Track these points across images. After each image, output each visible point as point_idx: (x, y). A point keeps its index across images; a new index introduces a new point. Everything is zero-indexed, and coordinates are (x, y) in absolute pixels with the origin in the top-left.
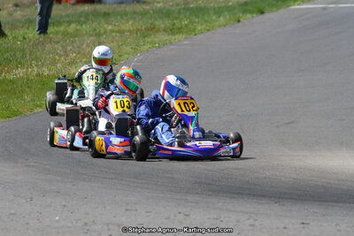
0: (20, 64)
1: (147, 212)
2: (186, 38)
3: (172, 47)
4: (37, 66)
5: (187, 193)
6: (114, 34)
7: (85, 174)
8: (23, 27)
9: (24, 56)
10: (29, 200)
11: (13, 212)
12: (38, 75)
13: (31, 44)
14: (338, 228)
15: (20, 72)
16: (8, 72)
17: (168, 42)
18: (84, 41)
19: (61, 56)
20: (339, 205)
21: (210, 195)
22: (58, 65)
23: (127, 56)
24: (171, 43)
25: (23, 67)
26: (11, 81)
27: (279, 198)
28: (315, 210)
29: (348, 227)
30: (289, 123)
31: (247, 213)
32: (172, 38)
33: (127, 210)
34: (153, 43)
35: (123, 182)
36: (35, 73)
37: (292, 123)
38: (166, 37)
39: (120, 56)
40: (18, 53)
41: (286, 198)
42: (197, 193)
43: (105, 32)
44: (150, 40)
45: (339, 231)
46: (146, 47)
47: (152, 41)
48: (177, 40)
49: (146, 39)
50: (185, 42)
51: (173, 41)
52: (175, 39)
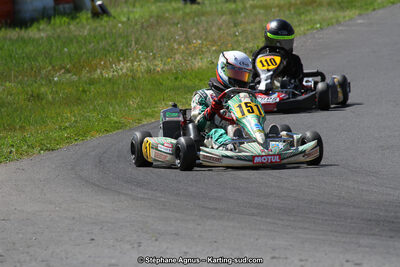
0: (122, 56)
1: (301, 260)
2: (360, 15)
3: (340, 28)
4: (146, 58)
6: (256, 11)
7: (216, 209)
8: (126, 3)
9: (128, 44)
10: (136, 245)
11: (113, 261)
12: (149, 71)
13: (137, 27)
15: (124, 67)
16: (105, 67)
17: (334, 21)
18: (213, 21)
19: (180, 44)
21: (391, 237)
22: (177, 56)
24: (338, 23)
25: (126, 59)
26: (110, 80)
32: (340, 14)
33: (273, 258)
34: (312, 22)
35: (268, 220)
36: (143, 69)
38: (331, 15)
40: (119, 41)
42: (374, 235)
43: (244, 9)
44: (308, 18)
46: (302, 29)
47: (311, 20)
48: (347, 18)
49: (303, 17)
50: (359, 21)
51: (341, 19)
52: (344, 17)
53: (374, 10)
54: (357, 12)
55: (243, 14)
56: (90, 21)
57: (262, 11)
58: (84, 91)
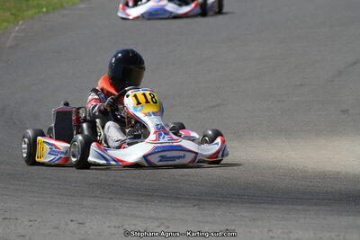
5: (82, 196)
14: (271, 234)
20: (274, 206)
27: (199, 200)
28: (243, 214)
29: (284, 233)
30: (215, 106)
31: (157, 219)
37: (218, 105)
41: (207, 200)
45: (272, 238)
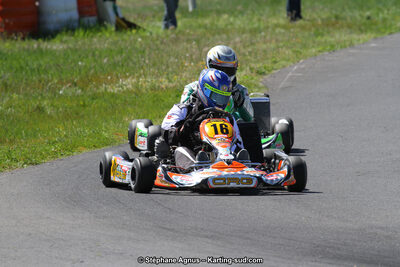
2: (375, 38)
3: (351, 51)
6: (278, 30)
8: (154, 16)
12: (153, 88)
15: (129, 83)
17: (347, 43)
19: (191, 61)
22: (185, 74)
23: (284, 62)
24: (352, 45)
25: (132, 75)
26: (114, 95)
32: (355, 36)
36: (148, 85)
38: (347, 37)
39: (275, 62)
43: (266, 28)
44: (323, 40)
46: (314, 50)
47: (326, 42)
48: (361, 42)
49: (319, 38)
50: (373, 45)
51: (355, 42)
52: (359, 40)
53: (391, 34)
54: (373, 35)
55: (263, 34)
56: (113, 34)
57: (283, 31)
58: (84, 106)
